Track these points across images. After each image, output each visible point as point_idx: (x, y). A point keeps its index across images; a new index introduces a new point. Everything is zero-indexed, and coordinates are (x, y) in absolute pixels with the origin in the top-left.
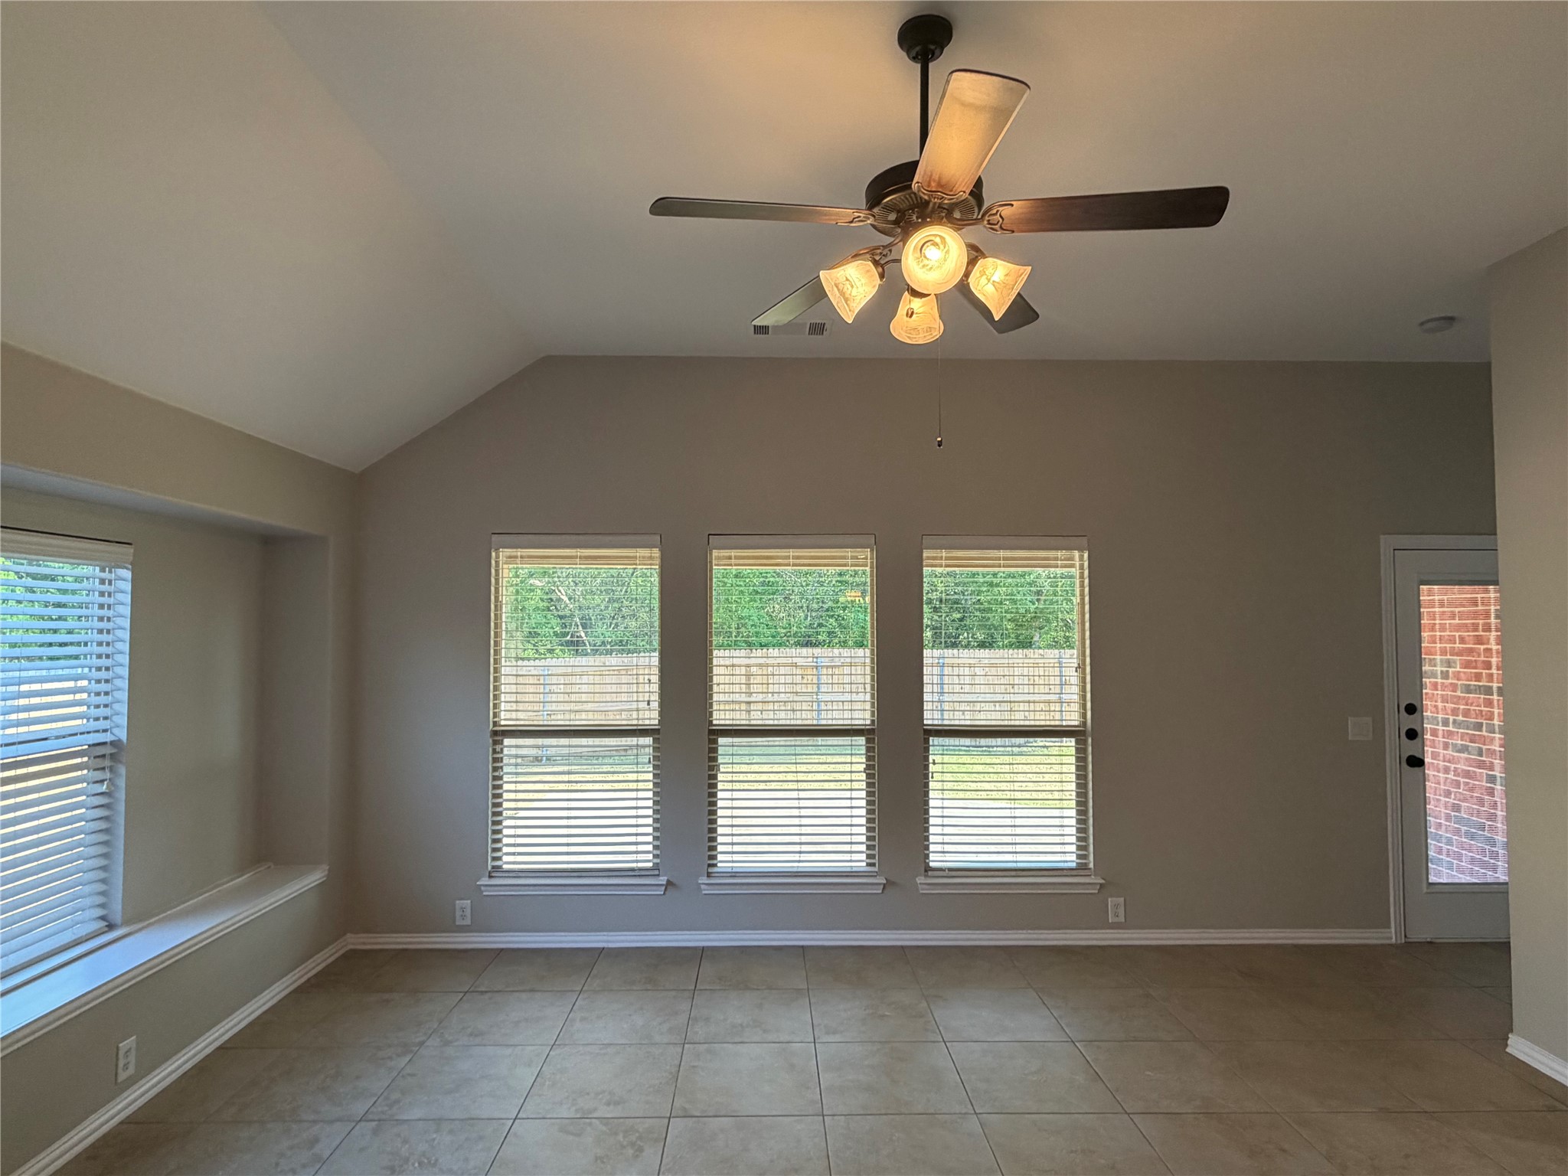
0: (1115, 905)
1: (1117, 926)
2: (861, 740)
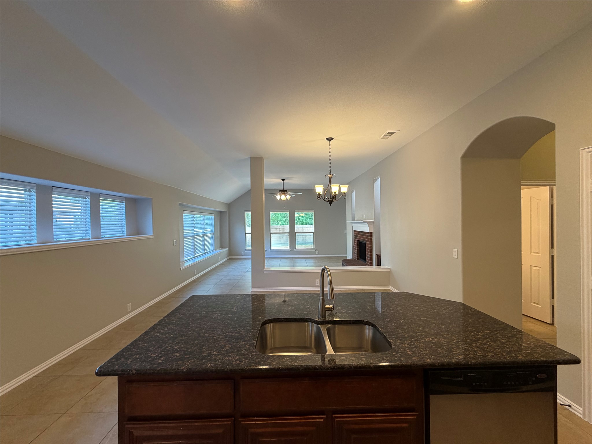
0: (317, 252)
1: (317, 254)
2: (288, 234)
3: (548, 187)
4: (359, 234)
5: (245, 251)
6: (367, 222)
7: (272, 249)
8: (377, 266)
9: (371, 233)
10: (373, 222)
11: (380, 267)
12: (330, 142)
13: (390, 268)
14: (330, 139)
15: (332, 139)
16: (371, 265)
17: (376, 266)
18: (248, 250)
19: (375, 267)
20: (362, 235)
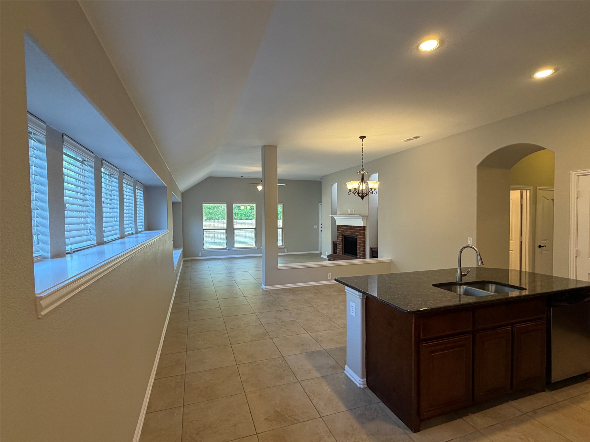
0: (286, 250)
1: (286, 252)
3: (520, 191)
4: (345, 229)
5: (203, 251)
6: (362, 216)
7: (235, 247)
8: (371, 258)
9: (364, 227)
10: (367, 216)
11: (377, 259)
12: (363, 140)
13: (391, 259)
14: (362, 138)
15: (365, 137)
16: (364, 257)
17: (369, 258)
18: (205, 249)
19: (368, 260)
20: (350, 229)
